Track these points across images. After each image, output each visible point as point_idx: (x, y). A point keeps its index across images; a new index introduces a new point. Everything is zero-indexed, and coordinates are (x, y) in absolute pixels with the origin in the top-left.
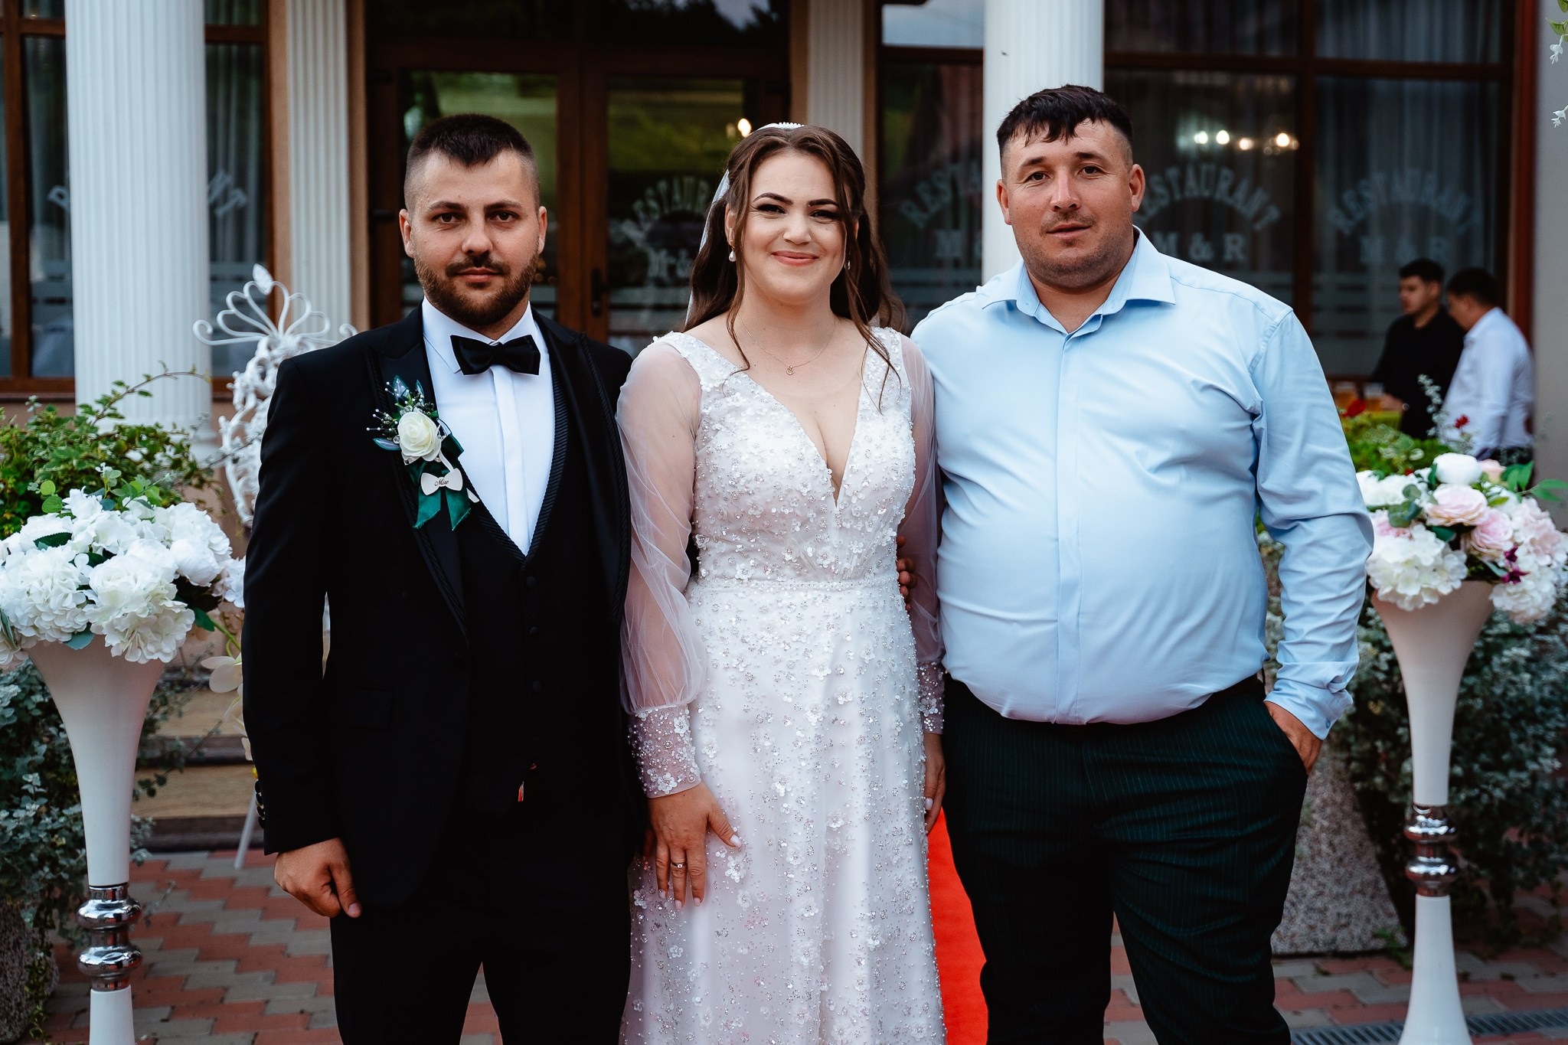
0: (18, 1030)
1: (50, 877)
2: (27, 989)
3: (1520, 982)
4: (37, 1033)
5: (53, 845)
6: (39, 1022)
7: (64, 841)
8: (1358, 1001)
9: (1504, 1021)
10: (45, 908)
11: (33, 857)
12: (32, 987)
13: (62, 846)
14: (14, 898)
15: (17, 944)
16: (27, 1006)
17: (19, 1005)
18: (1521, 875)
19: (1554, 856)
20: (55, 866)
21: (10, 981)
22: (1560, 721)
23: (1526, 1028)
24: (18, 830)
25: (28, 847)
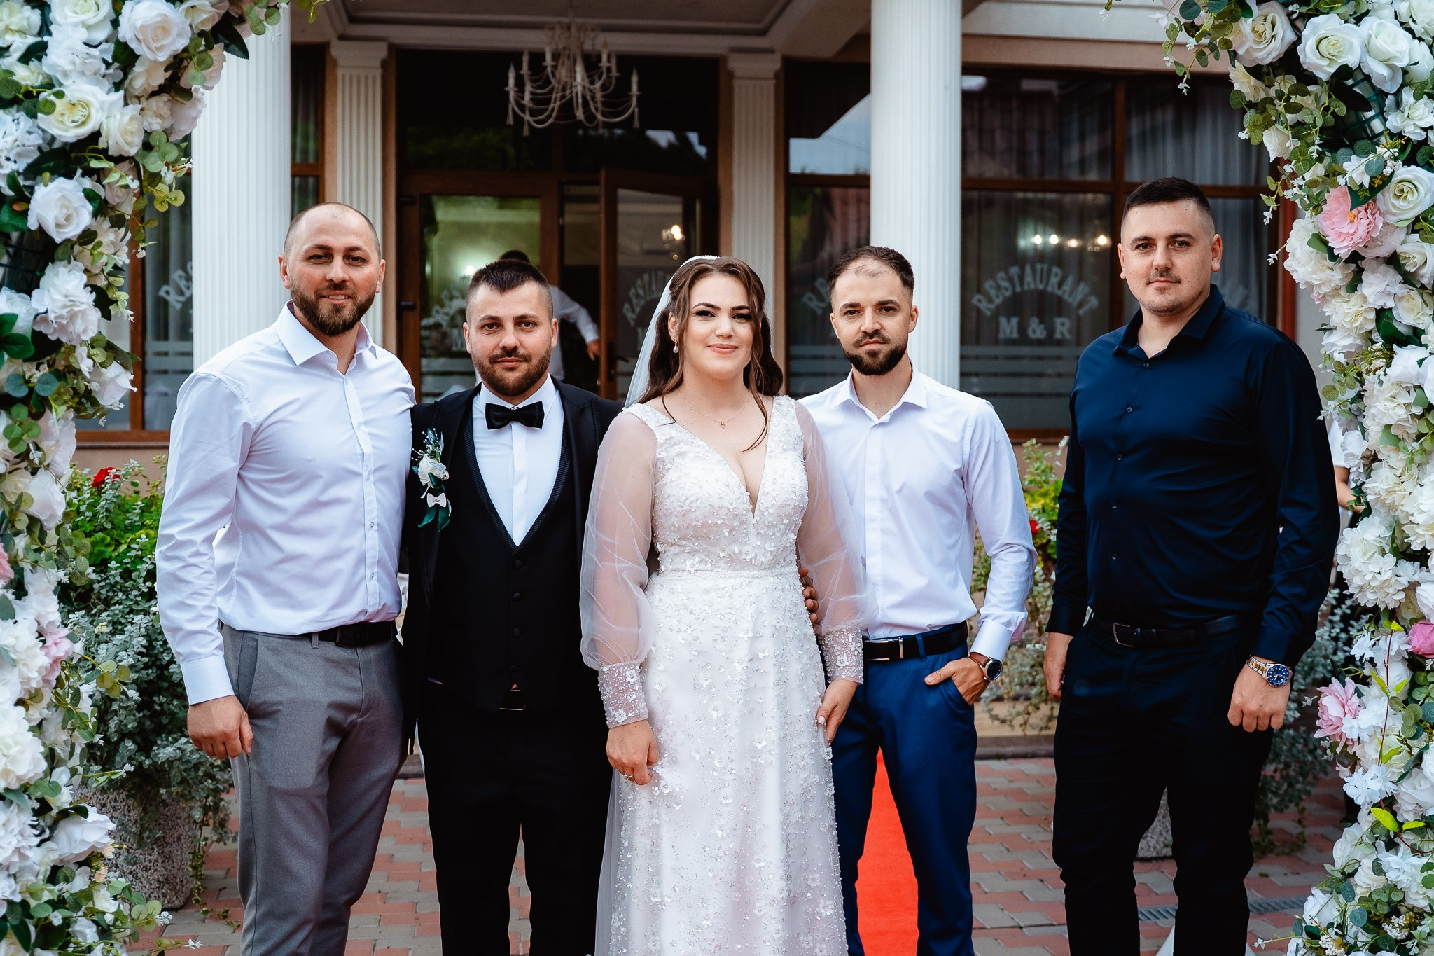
0: (182, 899)
1: (211, 787)
2: (190, 869)
3: (1272, 878)
4: (197, 901)
5: (212, 765)
6: (198, 894)
7: (219, 762)
8: (1152, 891)
9: (1260, 905)
10: (206, 809)
11: (200, 773)
12: (194, 868)
13: (218, 766)
14: (186, 801)
15: (179, 838)
16: (188, 882)
17: (182, 881)
18: (1275, 801)
19: (1299, 786)
20: (212, 777)
21: (175, 864)
22: (1302, 684)
23: (1275, 909)
24: (192, 752)
25: (197, 766)
